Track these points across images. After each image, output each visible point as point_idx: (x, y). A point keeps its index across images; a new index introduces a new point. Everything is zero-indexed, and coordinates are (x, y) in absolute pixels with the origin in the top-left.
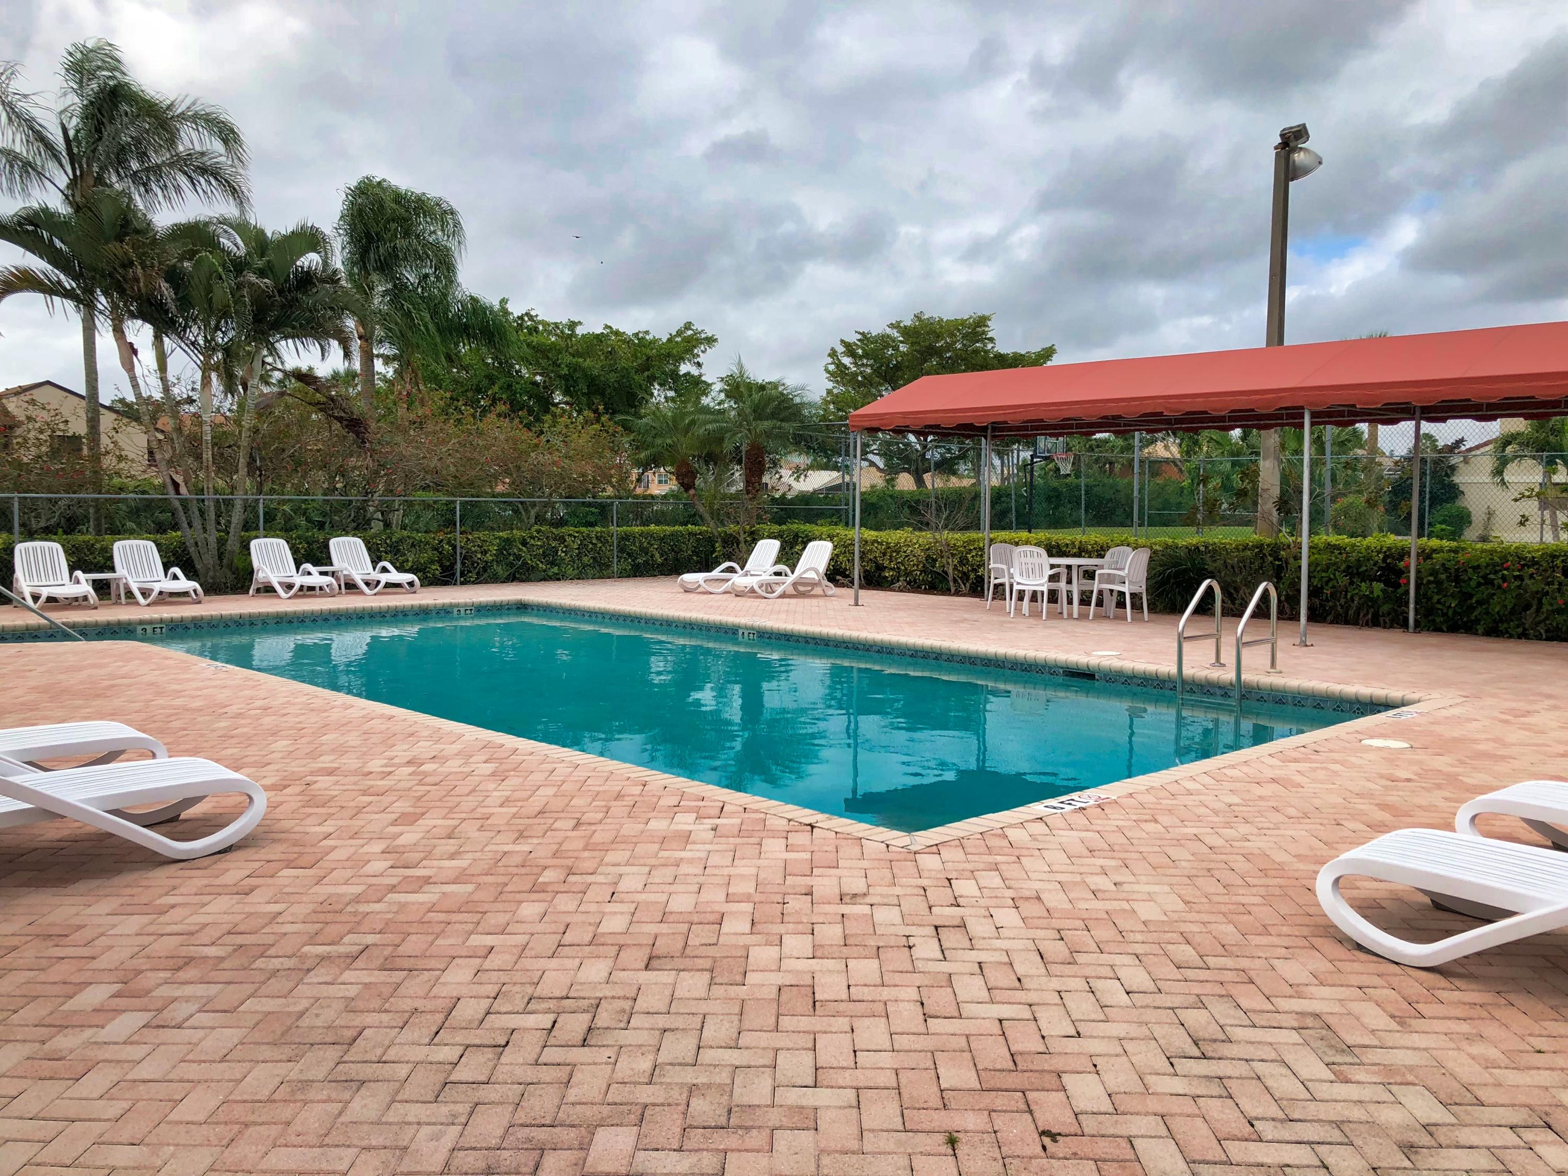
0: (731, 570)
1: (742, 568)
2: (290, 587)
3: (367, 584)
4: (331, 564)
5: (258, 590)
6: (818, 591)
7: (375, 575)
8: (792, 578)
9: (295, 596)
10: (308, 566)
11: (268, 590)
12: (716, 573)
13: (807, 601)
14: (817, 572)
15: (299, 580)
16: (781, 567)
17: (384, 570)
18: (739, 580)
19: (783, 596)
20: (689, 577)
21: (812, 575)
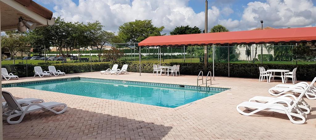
0: (110, 70)
1: (111, 69)
2: (42, 75)
3: (55, 74)
4: (49, 71)
5: (36, 76)
6: (125, 73)
7: (57, 73)
8: (121, 71)
9: (43, 77)
10: (45, 71)
11: (37, 76)
12: (107, 71)
13: (123, 75)
14: (125, 70)
15: (44, 74)
16: (119, 69)
17: (59, 72)
18: (111, 72)
19: (120, 74)
20: (102, 72)
21: (124, 70)
